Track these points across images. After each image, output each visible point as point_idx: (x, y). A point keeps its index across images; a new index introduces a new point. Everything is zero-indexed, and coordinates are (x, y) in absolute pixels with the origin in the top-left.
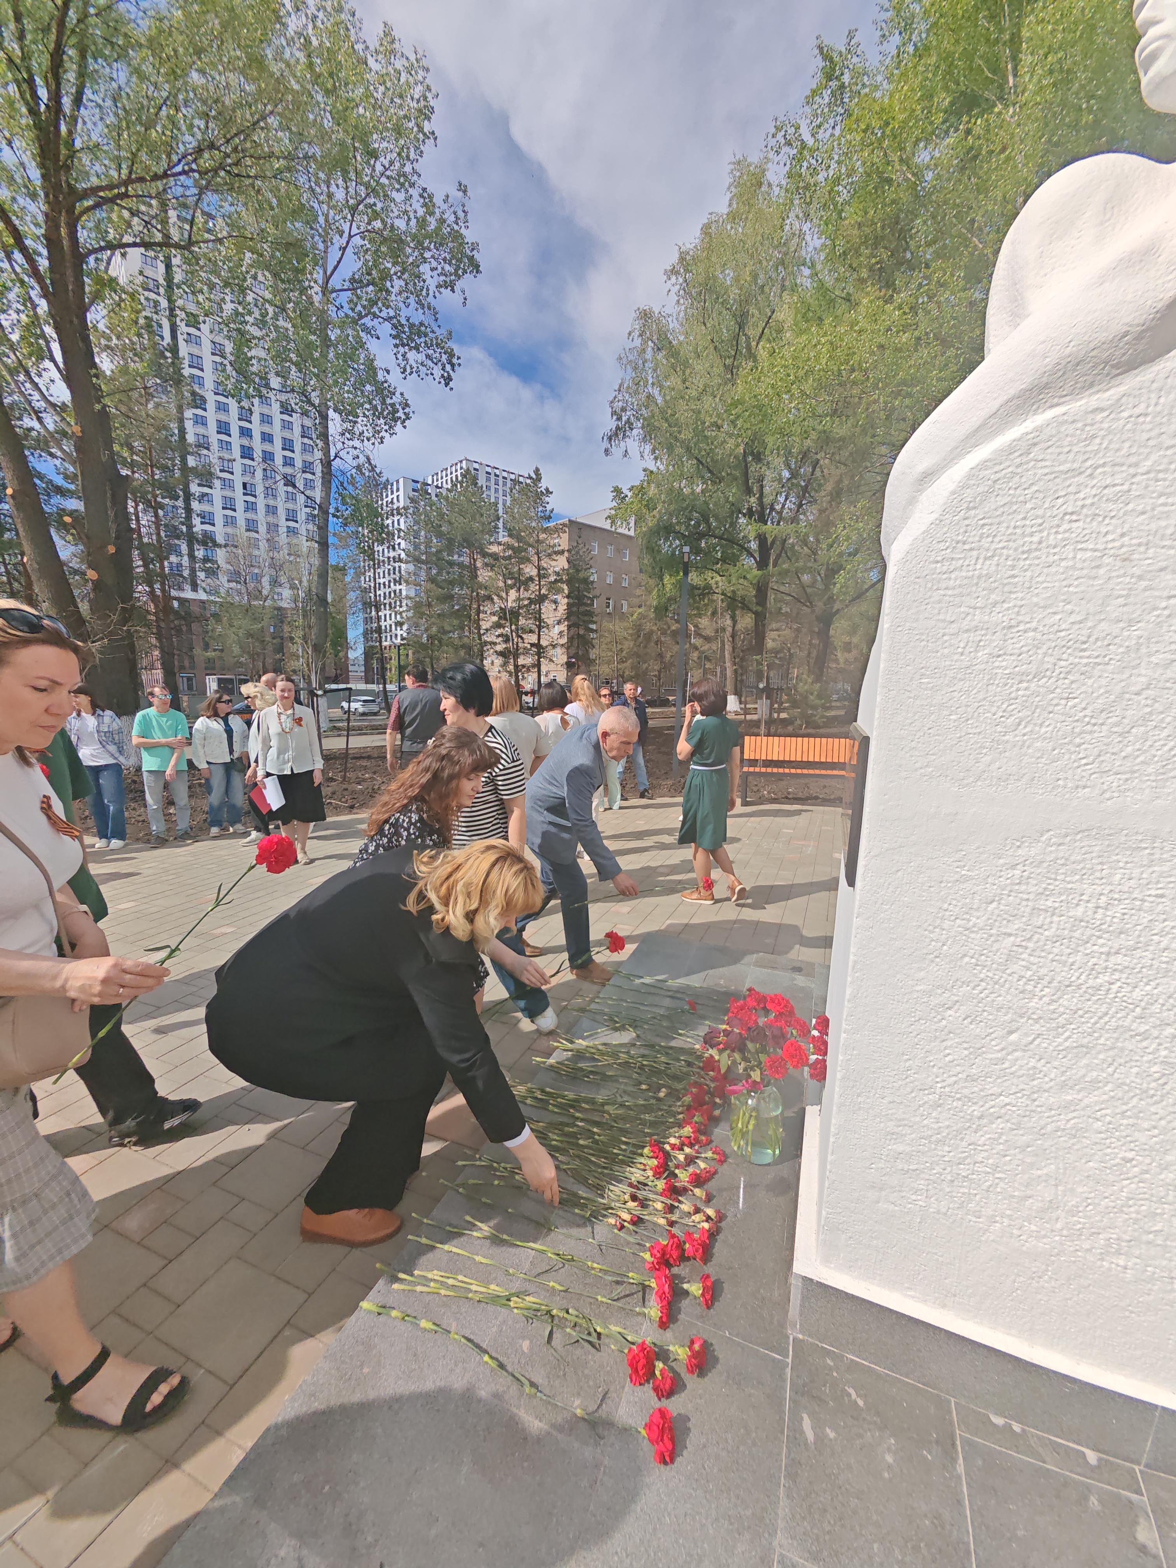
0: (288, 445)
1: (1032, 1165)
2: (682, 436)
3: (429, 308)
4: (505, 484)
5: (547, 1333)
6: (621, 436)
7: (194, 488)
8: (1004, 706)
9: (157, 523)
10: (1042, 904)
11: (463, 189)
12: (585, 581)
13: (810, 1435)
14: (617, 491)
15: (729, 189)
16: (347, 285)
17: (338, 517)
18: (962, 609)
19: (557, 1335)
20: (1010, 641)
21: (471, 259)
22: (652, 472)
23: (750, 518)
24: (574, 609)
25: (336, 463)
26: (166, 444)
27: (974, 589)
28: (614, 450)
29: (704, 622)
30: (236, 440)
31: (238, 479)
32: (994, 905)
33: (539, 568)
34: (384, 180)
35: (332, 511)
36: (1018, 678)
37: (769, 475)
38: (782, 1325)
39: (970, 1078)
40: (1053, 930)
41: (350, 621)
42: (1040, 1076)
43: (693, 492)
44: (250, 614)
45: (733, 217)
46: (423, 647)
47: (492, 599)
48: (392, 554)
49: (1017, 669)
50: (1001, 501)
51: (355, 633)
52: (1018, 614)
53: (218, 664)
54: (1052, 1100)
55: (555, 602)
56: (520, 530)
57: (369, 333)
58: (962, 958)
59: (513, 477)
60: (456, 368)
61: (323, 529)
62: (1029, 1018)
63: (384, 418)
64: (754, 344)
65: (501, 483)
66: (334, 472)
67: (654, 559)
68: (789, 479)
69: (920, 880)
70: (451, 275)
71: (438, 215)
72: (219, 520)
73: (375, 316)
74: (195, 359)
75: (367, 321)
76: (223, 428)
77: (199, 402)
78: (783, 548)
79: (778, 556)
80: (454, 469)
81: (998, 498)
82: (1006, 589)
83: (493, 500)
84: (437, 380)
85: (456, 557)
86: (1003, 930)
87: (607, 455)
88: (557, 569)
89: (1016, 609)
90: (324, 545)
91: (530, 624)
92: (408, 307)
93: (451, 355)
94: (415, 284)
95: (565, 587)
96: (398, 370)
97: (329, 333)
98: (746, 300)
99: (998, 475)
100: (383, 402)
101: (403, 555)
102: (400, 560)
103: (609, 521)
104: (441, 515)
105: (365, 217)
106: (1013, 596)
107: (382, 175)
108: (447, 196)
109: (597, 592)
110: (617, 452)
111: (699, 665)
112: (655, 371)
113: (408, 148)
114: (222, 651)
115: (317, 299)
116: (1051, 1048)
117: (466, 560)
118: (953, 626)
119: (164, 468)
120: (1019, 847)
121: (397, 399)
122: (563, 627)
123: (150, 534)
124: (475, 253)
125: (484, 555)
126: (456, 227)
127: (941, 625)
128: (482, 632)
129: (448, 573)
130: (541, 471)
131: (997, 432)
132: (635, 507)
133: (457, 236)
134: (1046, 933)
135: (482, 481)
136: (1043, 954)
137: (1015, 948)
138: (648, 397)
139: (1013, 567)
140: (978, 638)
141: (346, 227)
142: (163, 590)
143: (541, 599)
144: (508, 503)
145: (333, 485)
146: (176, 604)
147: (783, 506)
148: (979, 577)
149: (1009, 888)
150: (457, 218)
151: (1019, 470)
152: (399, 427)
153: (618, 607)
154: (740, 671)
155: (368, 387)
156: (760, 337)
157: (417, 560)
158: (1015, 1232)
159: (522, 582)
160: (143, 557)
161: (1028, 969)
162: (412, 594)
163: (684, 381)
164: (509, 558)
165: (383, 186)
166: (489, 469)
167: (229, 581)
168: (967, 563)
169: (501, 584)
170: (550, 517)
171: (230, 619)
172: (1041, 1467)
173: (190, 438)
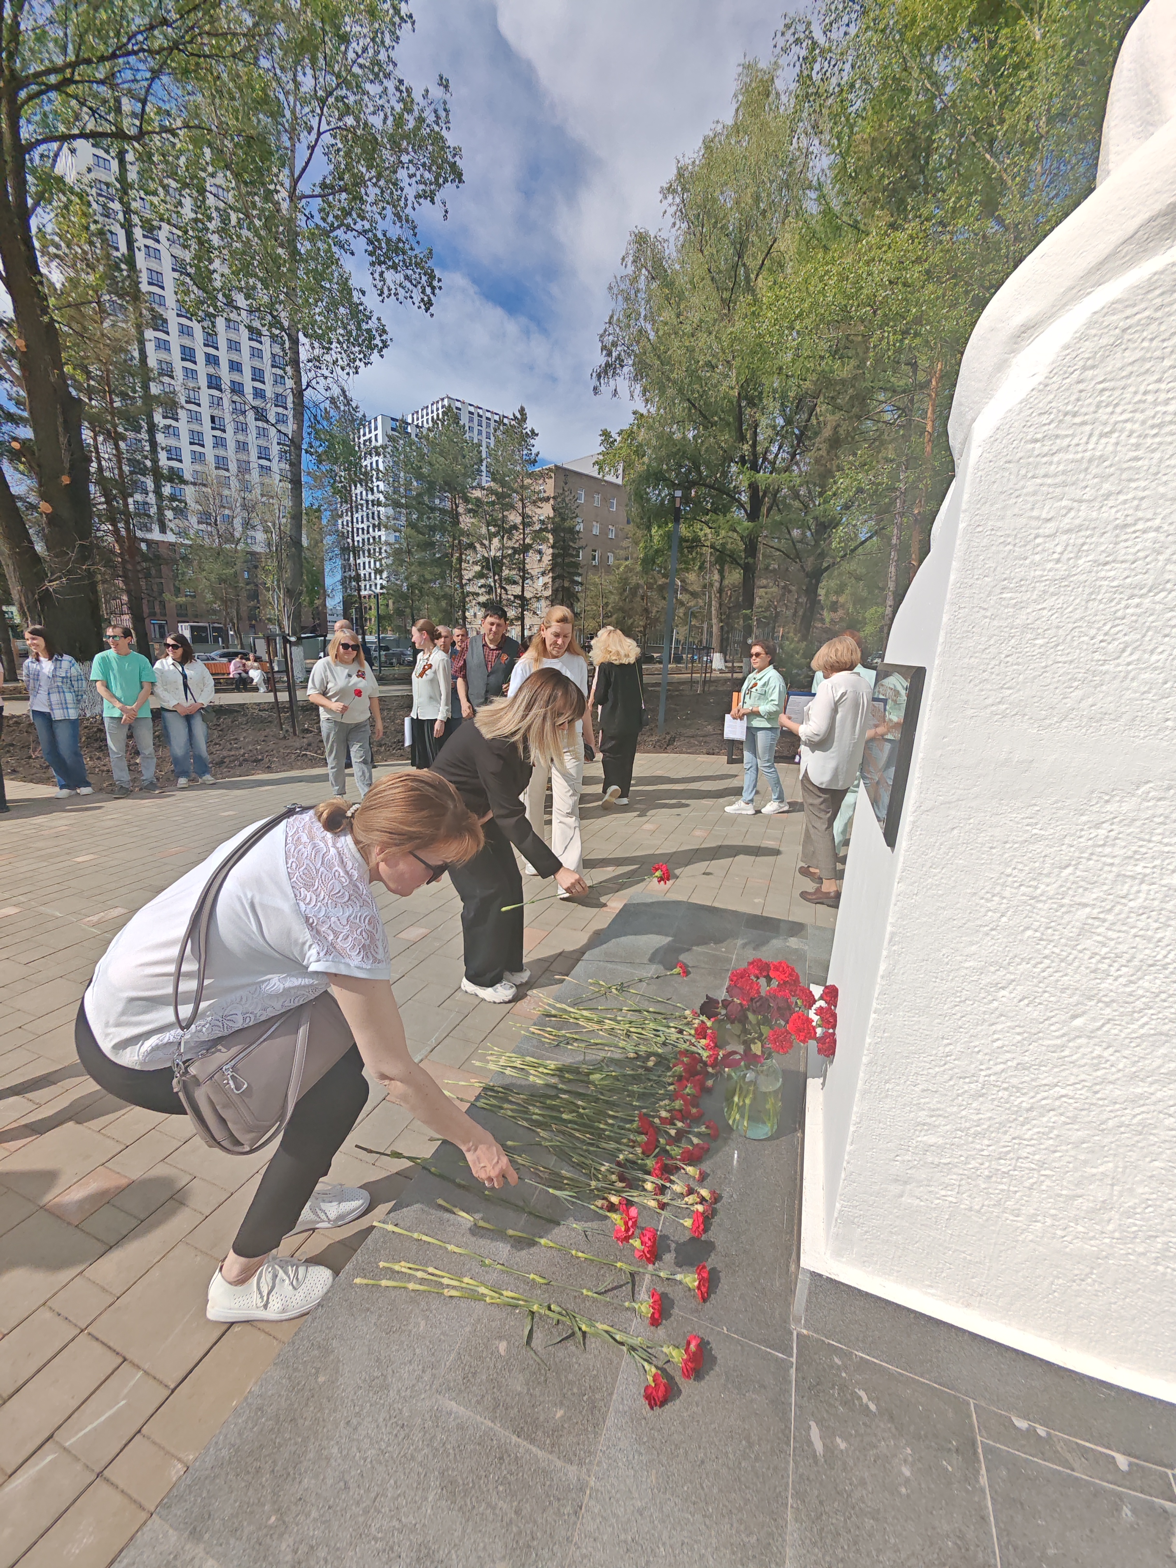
0: (258, 375)
1: (1085, 1163)
2: (675, 375)
3: (407, 221)
4: (488, 426)
5: (526, 1332)
6: (610, 374)
7: (158, 418)
8: (1107, 628)
9: (119, 455)
10: (1129, 870)
11: (444, 83)
12: (571, 531)
13: (819, 1446)
14: (606, 434)
15: (735, 96)
16: (318, 191)
17: (311, 454)
18: (1064, 503)
19: (538, 1335)
20: (1123, 544)
21: (453, 165)
22: (642, 415)
23: (743, 465)
24: (559, 560)
25: (308, 393)
26: (126, 369)
27: (1082, 476)
28: (603, 388)
29: (691, 577)
30: (202, 369)
31: (206, 412)
32: (1070, 870)
33: (524, 515)
34: (356, 70)
35: (304, 446)
36: (1129, 592)
37: (764, 422)
38: (785, 1321)
39: (1022, 1067)
40: (1140, 900)
41: (327, 568)
42: (1107, 1065)
43: (684, 438)
44: (222, 557)
45: (737, 129)
46: (403, 597)
47: (475, 548)
48: (370, 497)
49: (1129, 580)
50: (1130, 356)
51: (332, 579)
52: (1137, 508)
53: (190, 611)
54: (1118, 1092)
55: (540, 552)
56: (505, 475)
57: (342, 247)
58: (1023, 931)
59: (497, 418)
60: (437, 291)
61: (295, 465)
62: (1099, 1001)
63: (359, 345)
64: (753, 276)
65: (484, 424)
66: (306, 404)
67: (643, 507)
68: (783, 427)
69: (980, 840)
70: (431, 184)
71: (416, 113)
72: (186, 457)
73: (349, 228)
74: (154, 274)
75: (339, 233)
76: (188, 355)
77: (159, 323)
78: (774, 500)
79: (769, 510)
80: (435, 407)
81: (1127, 354)
82: (1124, 476)
83: (476, 441)
84: (417, 304)
85: (437, 501)
86: (1076, 899)
87: (596, 394)
88: (542, 518)
89: (1136, 502)
90: (296, 483)
91: (514, 574)
92: (384, 218)
93: (432, 277)
94: (392, 193)
95: (550, 536)
96: (376, 293)
97: (299, 246)
98: (747, 224)
99: (1129, 322)
100: (359, 328)
101: (382, 498)
102: (379, 504)
103: (597, 467)
104: (422, 456)
105: (336, 113)
106: (1133, 485)
107: (354, 62)
108: (427, 91)
109: (582, 543)
110: (606, 389)
111: (685, 622)
112: (648, 302)
113: (383, 33)
114: (194, 597)
115: (285, 206)
116: (1123, 1035)
117: (448, 505)
118: (1049, 525)
119: (124, 396)
120: (1107, 801)
121: (372, 324)
122: (548, 579)
123: (111, 470)
124: (457, 158)
125: (467, 500)
126: (437, 128)
127: (1034, 523)
128: (464, 582)
129: (429, 518)
130: (526, 411)
131: (1131, 262)
132: (624, 452)
133: (438, 139)
134: (1131, 904)
135: (464, 420)
136: (1125, 928)
137: (1090, 921)
138: (640, 331)
139: (1137, 446)
140: (1081, 541)
141: (314, 123)
142: (128, 529)
143: (526, 548)
144: (492, 446)
145: (306, 417)
146: (143, 546)
147: (777, 455)
148: (1090, 461)
149: (1089, 851)
150: (438, 117)
151: (1159, 314)
152: (375, 357)
153: (604, 559)
154: (726, 629)
155: (342, 310)
156: (760, 268)
157: (396, 504)
158: (1060, 1233)
159: (507, 531)
160: (106, 493)
161: (1104, 945)
162: (392, 540)
163: (678, 315)
164: (493, 503)
165: (355, 76)
166: (472, 409)
167: (199, 523)
168: (1074, 442)
169: (484, 530)
170: (535, 461)
171: (200, 563)
172: (1070, 1476)
173: (152, 362)
